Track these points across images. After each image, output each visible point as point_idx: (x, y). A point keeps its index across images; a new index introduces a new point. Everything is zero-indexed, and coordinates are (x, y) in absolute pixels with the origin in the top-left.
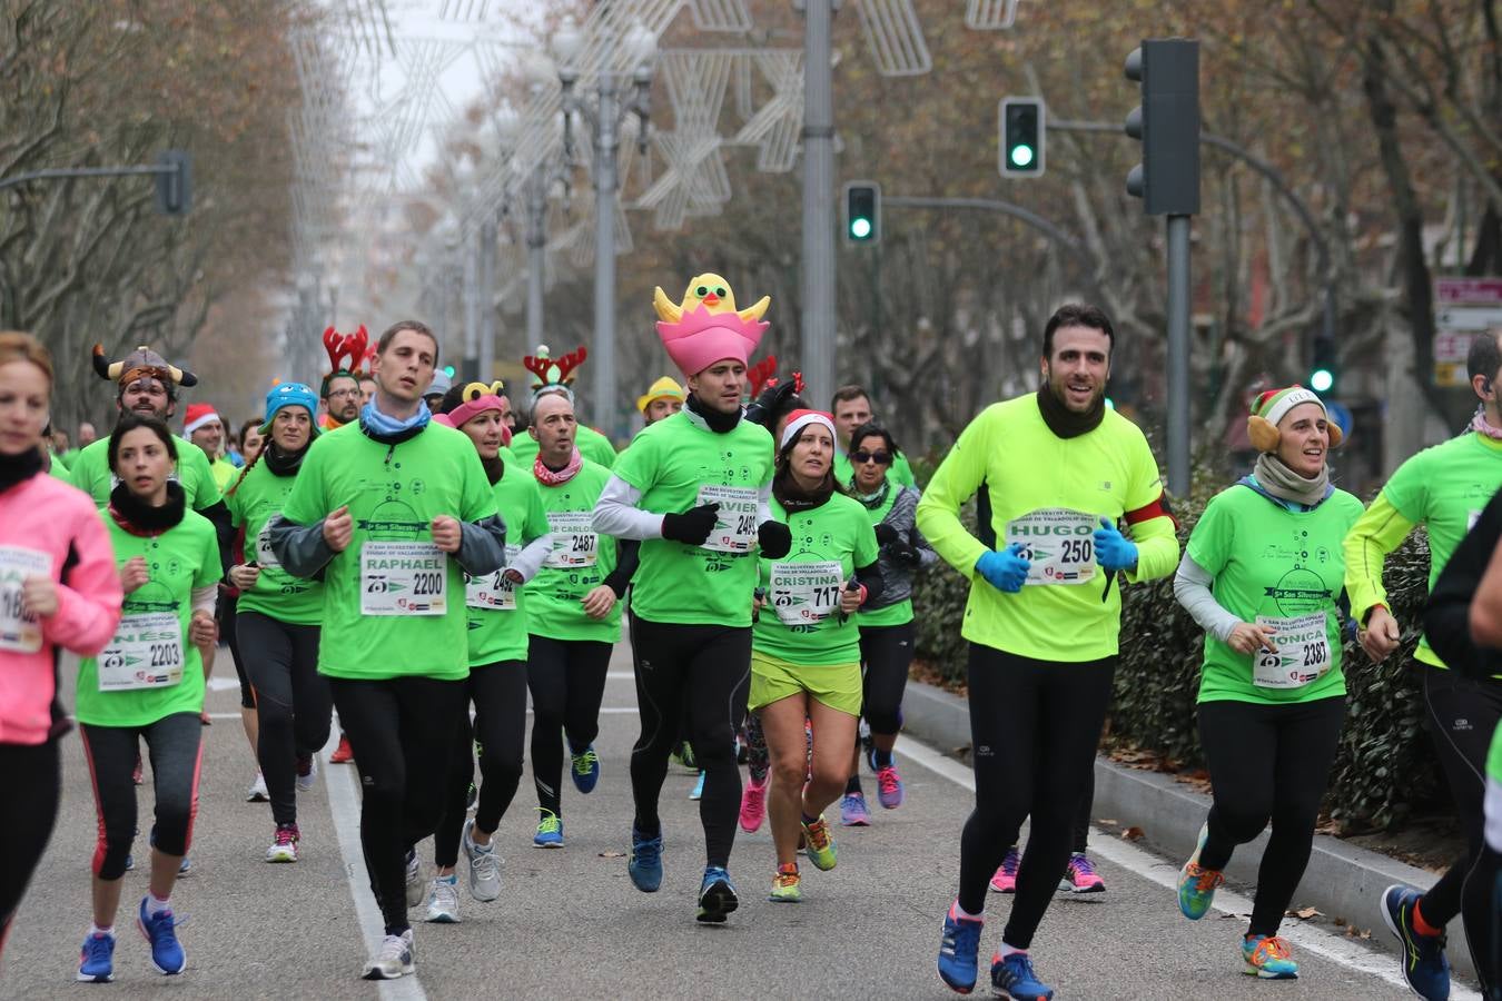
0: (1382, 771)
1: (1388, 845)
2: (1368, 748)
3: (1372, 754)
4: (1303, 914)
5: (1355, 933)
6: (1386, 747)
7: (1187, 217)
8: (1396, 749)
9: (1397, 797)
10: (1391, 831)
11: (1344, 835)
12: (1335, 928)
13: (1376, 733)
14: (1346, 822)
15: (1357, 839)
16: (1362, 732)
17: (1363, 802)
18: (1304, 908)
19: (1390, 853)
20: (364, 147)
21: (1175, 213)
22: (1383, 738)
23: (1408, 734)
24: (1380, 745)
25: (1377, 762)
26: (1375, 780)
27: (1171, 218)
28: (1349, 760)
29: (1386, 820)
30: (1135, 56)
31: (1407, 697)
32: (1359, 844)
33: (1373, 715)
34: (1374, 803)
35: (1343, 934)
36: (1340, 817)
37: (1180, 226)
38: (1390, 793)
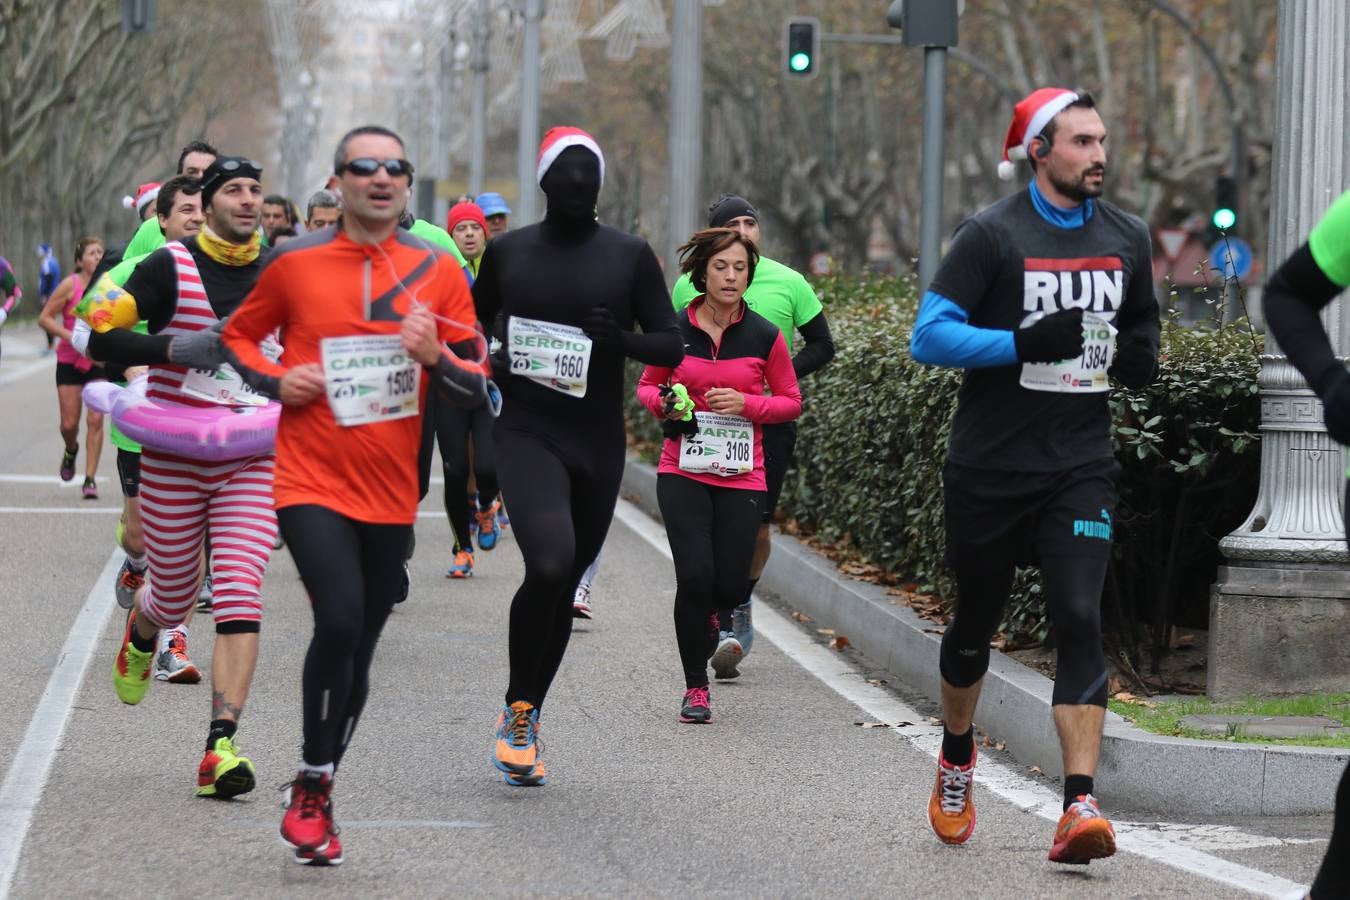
0: (1036, 588)
1: (1043, 660)
5: (991, 744)
7: (944, 49)
10: (1044, 647)
11: (1008, 650)
14: (1011, 636)
15: (1017, 654)
17: (1022, 617)
21: (932, 45)
25: (1032, 579)
26: (1033, 595)
27: (928, 50)
29: (1043, 635)
32: (1017, 659)
34: (1033, 616)
36: (1005, 631)
37: (936, 58)
38: (1042, 608)
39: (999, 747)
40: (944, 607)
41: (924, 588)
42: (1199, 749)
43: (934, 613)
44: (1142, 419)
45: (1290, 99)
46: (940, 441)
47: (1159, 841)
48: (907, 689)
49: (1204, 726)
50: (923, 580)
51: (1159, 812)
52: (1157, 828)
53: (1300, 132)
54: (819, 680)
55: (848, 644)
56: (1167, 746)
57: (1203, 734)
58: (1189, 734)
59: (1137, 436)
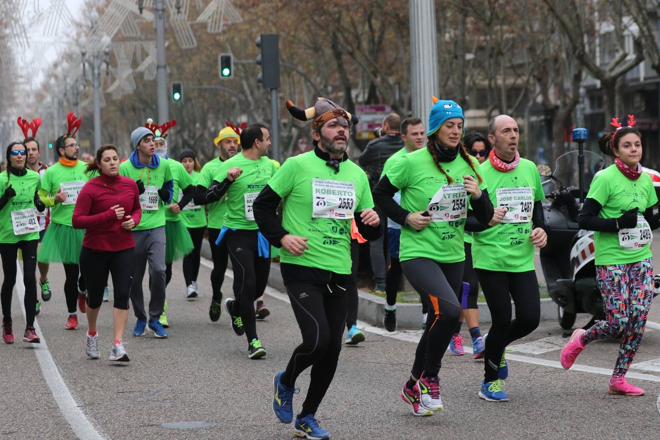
20: (21, 77)
21: (272, 87)
27: (271, 89)
30: (258, 39)
42: (415, 306)
45: (417, 98)
47: (410, 336)
49: (411, 299)
51: (404, 327)
52: (406, 332)
53: (421, 109)
56: (404, 306)
57: (411, 302)
58: (407, 302)
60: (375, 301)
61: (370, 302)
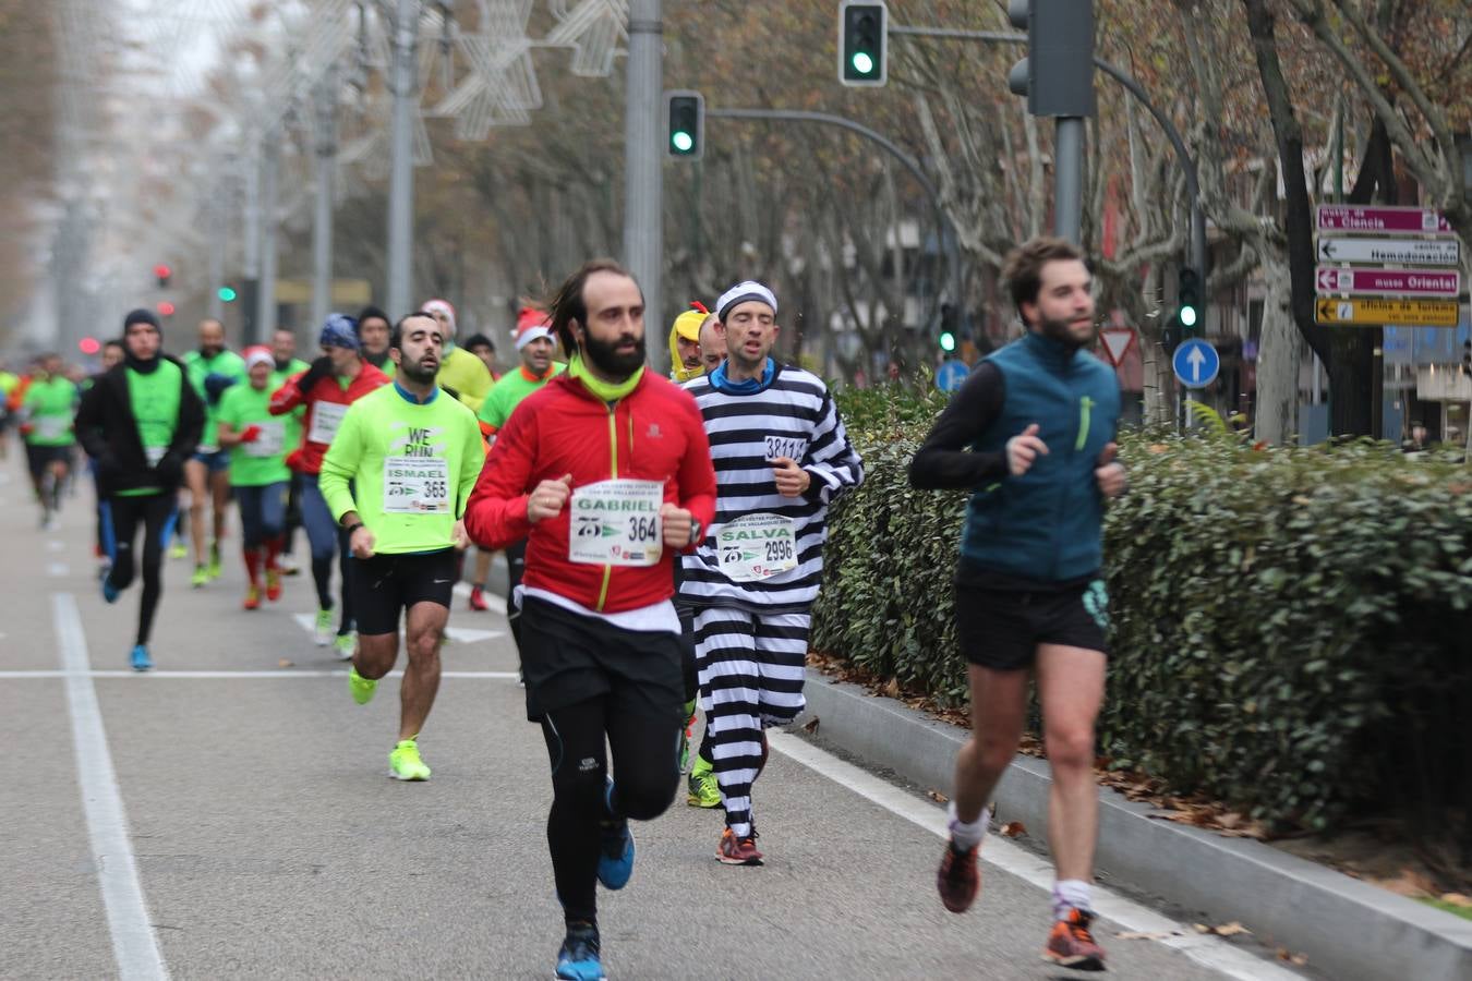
0: (1316, 766)
2: (1303, 738)
3: (1306, 745)
4: (1223, 930)
5: (1287, 957)
6: (1324, 737)
7: (1079, 119)
8: (1336, 740)
9: (1335, 796)
10: (1324, 837)
11: (1269, 838)
12: (1261, 950)
13: (1310, 720)
14: (1269, 823)
15: (1283, 843)
16: (1292, 718)
17: (1293, 801)
18: (1224, 924)
19: (1324, 861)
21: (1065, 115)
22: (1319, 726)
23: (1354, 722)
24: (1315, 735)
25: (1312, 755)
26: (1308, 776)
27: (1059, 120)
28: (1275, 752)
29: (1320, 822)
31: (1357, 680)
32: (1286, 850)
33: (1307, 699)
34: (1305, 801)
35: (1270, 957)
36: (1262, 817)
37: (1069, 130)
38: (1326, 791)
39: (1298, 960)
40: (1154, 786)
41: (1120, 763)
43: (1144, 794)
44: (1456, 561)
46: (1154, 588)
48: (1133, 888)
50: (1117, 755)
54: (1018, 877)
55: (1023, 831)
59: (1451, 582)
60: (1450, 937)
61: (1431, 940)
